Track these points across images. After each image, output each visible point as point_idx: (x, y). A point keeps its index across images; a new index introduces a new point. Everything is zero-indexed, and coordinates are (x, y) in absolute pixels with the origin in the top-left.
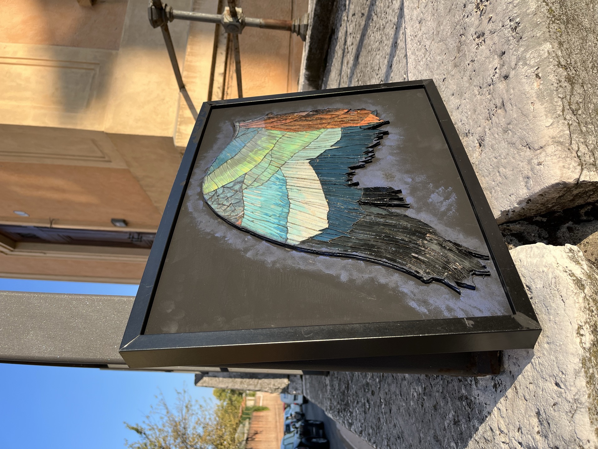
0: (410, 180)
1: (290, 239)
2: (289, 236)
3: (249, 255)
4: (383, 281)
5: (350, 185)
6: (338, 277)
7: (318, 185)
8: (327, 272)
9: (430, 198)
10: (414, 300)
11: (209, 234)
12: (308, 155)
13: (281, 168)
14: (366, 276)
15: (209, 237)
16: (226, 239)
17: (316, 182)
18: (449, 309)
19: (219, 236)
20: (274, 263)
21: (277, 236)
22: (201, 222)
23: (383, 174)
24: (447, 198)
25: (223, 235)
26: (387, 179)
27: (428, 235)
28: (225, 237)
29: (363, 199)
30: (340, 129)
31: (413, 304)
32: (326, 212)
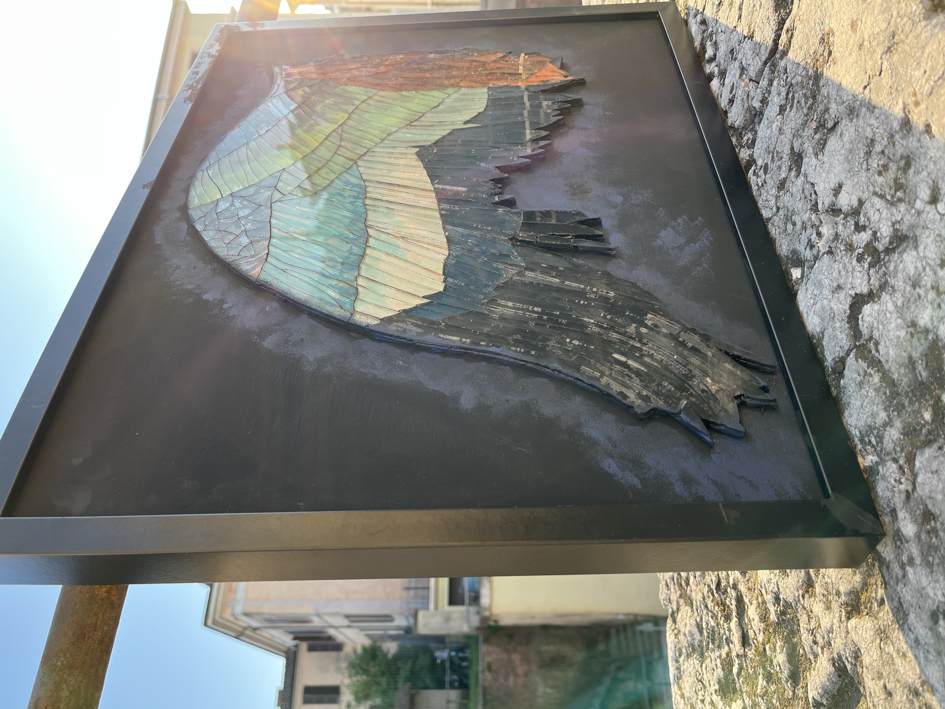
0: (619, 199)
1: (361, 313)
2: (359, 306)
3: (269, 343)
4: (549, 410)
5: (497, 203)
6: (455, 398)
8: (432, 386)
9: (658, 237)
10: (611, 456)
11: (190, 293)
12: (417, 138)
15: (191, 300)
16: (225, 306)
17: (428, 194)
18: (687, 480)
19: (211, 299)
20: (321, 362)
21: (332, 305)
22: (178, 267)
23: (566, 185)
24: (691, 240)
25: (219, 297)
26: (574, 195)
27: (649, 316)
28: (222, 302)
29: (521, 235)
30: (486, 90)
31: (611, 466)
32: (442, 258)
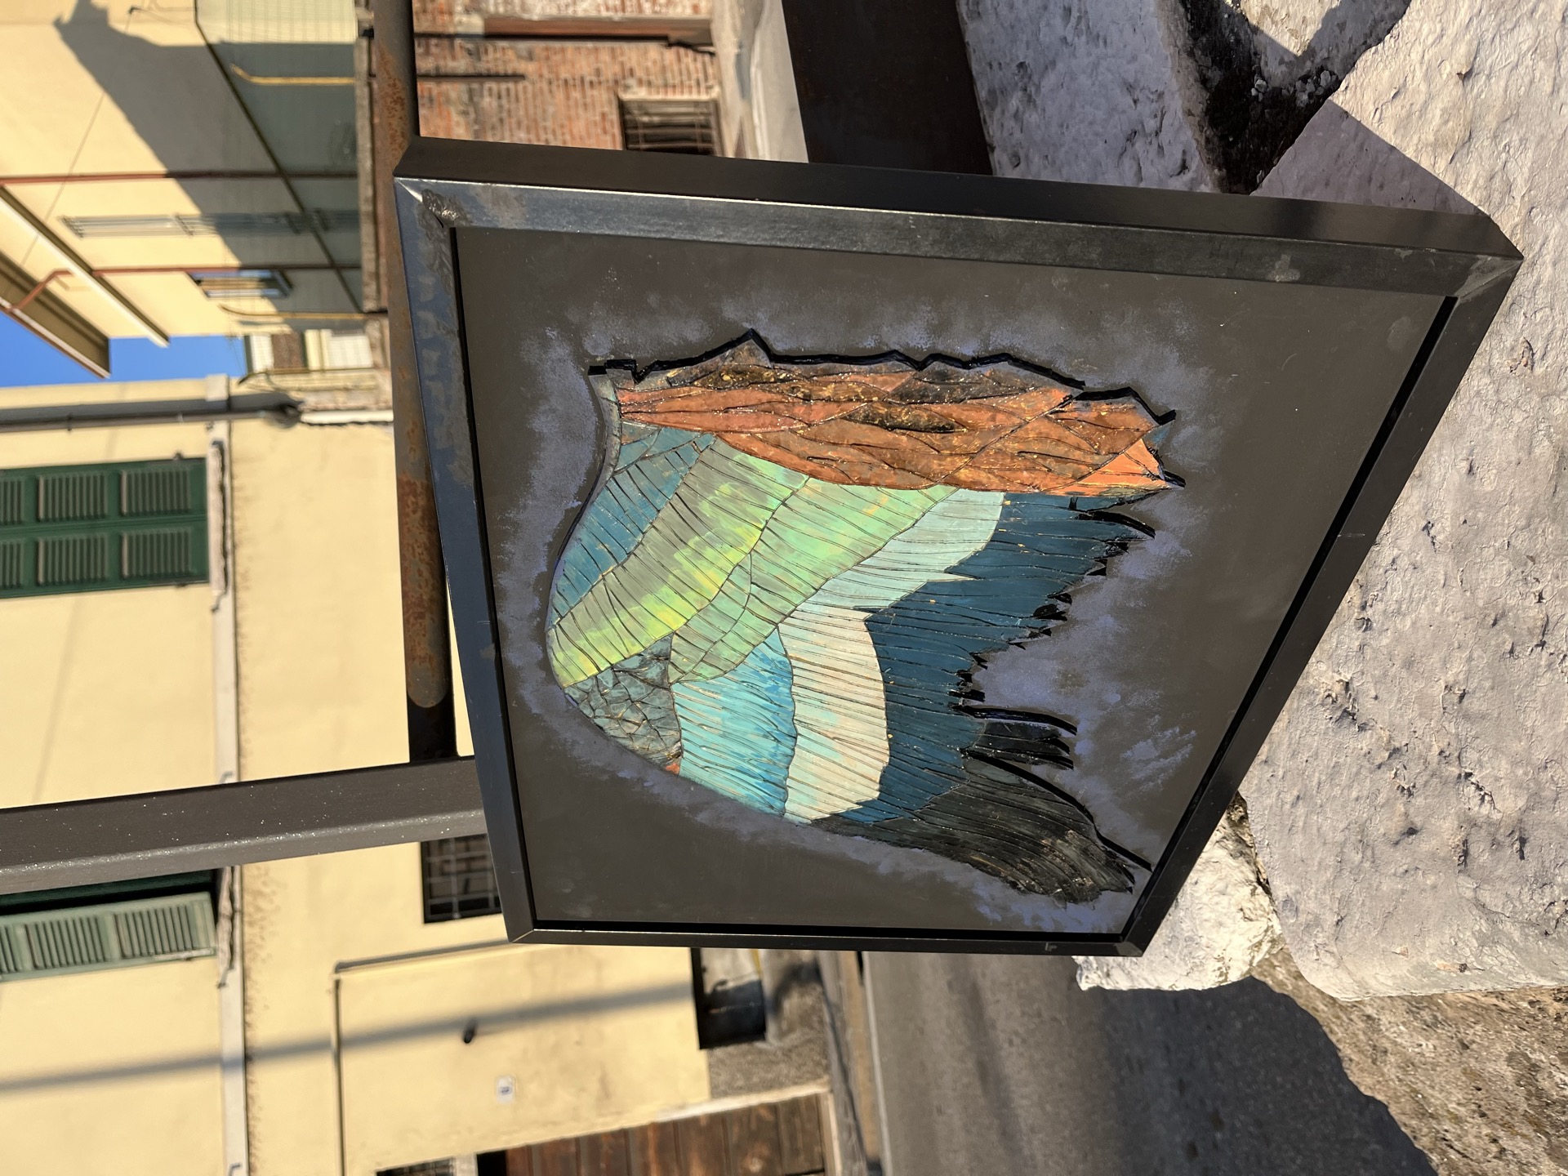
0: (1114, 698)
1: (793, 814)
2: (789, 806)
3: (701, 818)
6: (875, 866)
7: (875, 693)
8: (856, 857)
9: (1130, 749)
11: (603, 771)
13: (780, 625)
14: (925, 869)
15: (605, 777)
17: (871, 684)
19: (628, 777)
21: (760, 802)
22: (574, 743)
23: (1059, 672)
24: (1165, 755)
25: (635, 775)
27: (1070, 831)
28: (641, 780)
29: (977, 747)
30: (1001, 497)
32: (881, 766)
